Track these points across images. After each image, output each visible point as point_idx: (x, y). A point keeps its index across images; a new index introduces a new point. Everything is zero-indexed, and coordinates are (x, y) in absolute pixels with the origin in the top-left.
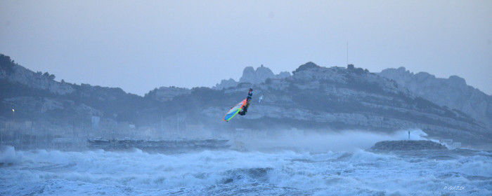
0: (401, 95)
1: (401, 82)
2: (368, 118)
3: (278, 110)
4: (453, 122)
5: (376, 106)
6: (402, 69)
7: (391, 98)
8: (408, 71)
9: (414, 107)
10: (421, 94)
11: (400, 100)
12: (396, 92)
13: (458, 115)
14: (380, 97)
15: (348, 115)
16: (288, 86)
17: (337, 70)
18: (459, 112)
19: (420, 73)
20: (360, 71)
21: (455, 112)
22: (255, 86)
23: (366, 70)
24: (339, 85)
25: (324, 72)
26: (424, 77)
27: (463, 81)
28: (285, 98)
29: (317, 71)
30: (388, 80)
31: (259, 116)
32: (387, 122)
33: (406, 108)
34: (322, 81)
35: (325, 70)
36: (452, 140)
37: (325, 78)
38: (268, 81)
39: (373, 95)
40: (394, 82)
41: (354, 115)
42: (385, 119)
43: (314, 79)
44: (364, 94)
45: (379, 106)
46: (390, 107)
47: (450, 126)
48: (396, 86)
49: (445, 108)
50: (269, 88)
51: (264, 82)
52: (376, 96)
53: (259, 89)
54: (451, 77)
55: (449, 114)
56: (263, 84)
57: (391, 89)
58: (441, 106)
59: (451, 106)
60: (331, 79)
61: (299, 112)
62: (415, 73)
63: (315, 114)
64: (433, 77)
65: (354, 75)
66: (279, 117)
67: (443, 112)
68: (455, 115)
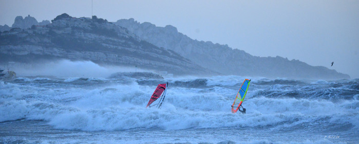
0: (131, 39)
1: (131, 29)
2: (107, 56)
3: (40, 48)
4: (168, 59)
5: (112, 46)
6: (132, 19)
7: (124, 41)
8: (136, 21)
9: (140, 47)
10: (145, 38)
11: (130, 43)
12: (127, 37)
13: (171, 54)
14: (115, 40)
15: (92, 53)
16: (48, 31)
17: (84, 20)
18: (172, 52)
19: (145, 23)
20: (101, 21)
21: (170, 52)
22: (23, 30)
23: (106, 20)
24: (85, 31)
25: (75, 21)
26: (147, 26)
27: (175, 29)
28: (46, 40)
29: (69, 20)
30: (121, 28)
31: (26, 53)
32: (120, 58)
33: (134, 48)
34: (73, 28)
35: (76, 20)
36: (166, 72)
37: (76, 25)
38: (34, 27)
39: (110, 38)
40: (126, 29)
41: (96, 53)
42: (118, 57)
43: (67, 26)
44: (104, 38)
45: (115, 47)
46: (123, 48)
47: (166, 62)
48: (127, 32)
49: (162, 49)
50: (34, 33)
51: (30, 27)
52: (113, 39)
53: (27, 32)
54: (167, 26)
55: (165, 53)
56: (30, 29)
57: (124, 34)
58: (159, 47)
59: (166, 47)
60: (80, 26)
61: (55, 49)
62: (141, 23)
63: (68, 52)
64: (154, 25)
65: (97, 23)
66: (41, 54)
67: (161, 52)
68: (169, 53)
